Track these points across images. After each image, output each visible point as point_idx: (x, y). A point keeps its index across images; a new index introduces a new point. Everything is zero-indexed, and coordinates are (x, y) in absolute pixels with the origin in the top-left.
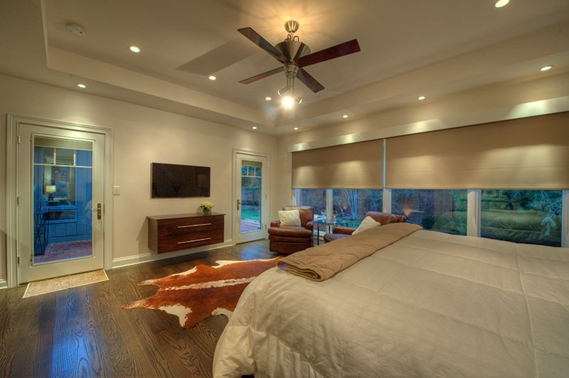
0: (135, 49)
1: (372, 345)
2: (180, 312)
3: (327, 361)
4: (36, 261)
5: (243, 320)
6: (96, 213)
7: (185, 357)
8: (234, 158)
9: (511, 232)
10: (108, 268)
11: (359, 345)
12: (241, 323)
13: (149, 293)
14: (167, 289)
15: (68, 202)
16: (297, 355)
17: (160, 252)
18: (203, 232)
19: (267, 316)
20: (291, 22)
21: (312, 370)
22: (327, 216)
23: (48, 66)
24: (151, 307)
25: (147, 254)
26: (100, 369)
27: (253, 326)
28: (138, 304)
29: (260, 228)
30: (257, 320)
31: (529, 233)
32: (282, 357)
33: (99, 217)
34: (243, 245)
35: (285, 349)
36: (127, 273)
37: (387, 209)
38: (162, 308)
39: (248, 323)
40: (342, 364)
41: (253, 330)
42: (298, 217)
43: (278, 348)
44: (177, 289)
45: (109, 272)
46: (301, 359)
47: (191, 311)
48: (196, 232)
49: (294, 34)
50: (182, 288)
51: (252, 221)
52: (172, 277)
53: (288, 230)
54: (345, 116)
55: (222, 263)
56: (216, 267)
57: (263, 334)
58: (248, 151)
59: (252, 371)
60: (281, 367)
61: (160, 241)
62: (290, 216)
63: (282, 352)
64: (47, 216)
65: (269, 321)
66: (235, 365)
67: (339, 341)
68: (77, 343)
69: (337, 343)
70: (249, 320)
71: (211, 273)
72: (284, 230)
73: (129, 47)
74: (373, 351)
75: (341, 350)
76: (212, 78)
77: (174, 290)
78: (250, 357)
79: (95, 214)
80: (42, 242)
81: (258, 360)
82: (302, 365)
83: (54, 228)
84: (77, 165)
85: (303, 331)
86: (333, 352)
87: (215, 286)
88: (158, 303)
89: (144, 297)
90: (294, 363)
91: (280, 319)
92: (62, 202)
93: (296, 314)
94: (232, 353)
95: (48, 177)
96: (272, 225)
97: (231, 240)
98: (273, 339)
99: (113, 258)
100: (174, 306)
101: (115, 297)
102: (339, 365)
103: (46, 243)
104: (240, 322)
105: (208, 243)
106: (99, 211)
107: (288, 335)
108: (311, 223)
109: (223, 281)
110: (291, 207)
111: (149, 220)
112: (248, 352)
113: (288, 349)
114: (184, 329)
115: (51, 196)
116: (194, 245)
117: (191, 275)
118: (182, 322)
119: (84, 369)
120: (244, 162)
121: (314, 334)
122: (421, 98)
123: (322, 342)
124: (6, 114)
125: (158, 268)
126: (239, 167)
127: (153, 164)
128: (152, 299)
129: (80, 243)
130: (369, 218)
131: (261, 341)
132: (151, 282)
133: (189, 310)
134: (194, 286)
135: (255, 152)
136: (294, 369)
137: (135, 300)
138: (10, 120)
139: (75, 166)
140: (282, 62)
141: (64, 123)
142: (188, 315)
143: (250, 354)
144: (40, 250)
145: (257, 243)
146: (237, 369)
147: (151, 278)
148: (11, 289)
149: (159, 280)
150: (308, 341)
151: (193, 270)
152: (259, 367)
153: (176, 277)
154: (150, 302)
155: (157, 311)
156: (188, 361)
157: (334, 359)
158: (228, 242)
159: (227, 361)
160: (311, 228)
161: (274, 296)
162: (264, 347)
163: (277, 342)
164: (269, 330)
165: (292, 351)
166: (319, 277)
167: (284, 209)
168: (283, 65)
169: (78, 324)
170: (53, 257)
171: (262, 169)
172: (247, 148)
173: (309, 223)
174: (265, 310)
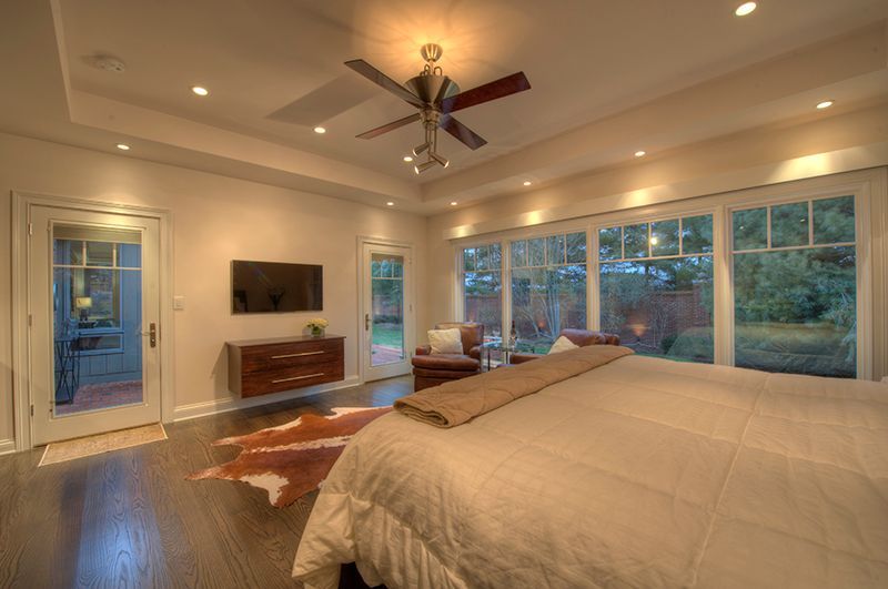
0: (200, 91)
1: (499, 511)
2: (272, 484)
3: (441, 535)
4: (58, 412)
5: (340, 485)
6: (149, 338)
7: (274, 548)
8: (360, 249)
9: (788, 357)
10: (166, 421)
11: (483, 512)
12: (338, 491)
13: (228, 456)
14: (254, 451)
15: (111, 322)
16: (408, 530)
17: (245, 396)
18: (311, 364)
19: (372, 478)
20: (429, 46)
21: (424, 550)
22: (503, 338)
23: (73, 119)
24: (229, 478)
25: (227, 400)
26: (148, 565)
27: (354, 494)
28: (209, 473)
29: (402, 358)
30: (359, 484)
31: (815, 359)
32: (389, 535)
33: (153, 344)
34: (376, 384)
35: (394, 522)
36: (196, 428)
37: (594, 325)
38: (244, 479)
39: (347, 490)
40: (460, 538)
41: (353, 499)
42: (458, 340)
43: (385, 523)
44: (269, 450)
45: (169, 427)
46: (413, 536)
47: (287, 483)
48: (301, 365)
49: (435, 64)
50: (277, 449)
51: (391, 347)
52: (264, 434)
53: (442, 360)
54: (527, 184)
55: (341, 412)
56: (330, 418)
57: (366, 504)
58: (380, 240)
59: (351, 557)
60: (387, 548)
61: (245, 379)
62: (446, 338)
63: (389, 529)
64: (77, 344)
65: (375, 486)
66: (326, 549)
67: (458, 509)
68: (115, 530)
69: (455, 511)
70: (349, 485)
71: (322, 426)
72: (435, 360)
73: (191, 88)
74: (497, 519)
75: (460, 519)
76: (320, 130)
77: (265, 453)
78: (347, 538)
79: (146, 340)
80: (70, 384)
81: (360, 543)
82: (412, 545)
83: (89, 362)
84: (118, 265)
85: (415, 496)
86: (449, 522)
87: (327, 445)
88: (239, 472)
89: (219, 463)
90: (404, 543)
91: (387, 482)
92: (102, 323)
93: (408, 475)
94: (320, 532)
95: (80, 284)
96: (419, 352)
97: (356, 377)
98: (379, 510)
99: (175, 405)
100: (263, 476)
101: (175, 463)
102: (457, 541)
103: (76, 386)
104: (336, 488)
105: (320, 381)
106: (153, 335)
107: (398, 503)
108: (478, 348)
109: (340, 438)
110: (449, 325)
111: (228, 347)
112: (346, 529)
113: (398, 523)
114: (276, 508)
115: (84, 313)
116: (297, 384)
117: (293, 430)
118: (274, 498)
119: (124, 566)
120: (375, 256)
121: (428, 499)
122: (640, 154)
123: (437, 510)
124: (11, 192)
125: (242, 421)
126: (368, 263)
127: (234, 261)
128: (230, 466)
129: (128, 385)
130: (564, 338)
131: (364, 515)
132: (231, 440)
133: (284, 481)
134: (294, 446)
135: (392, 241)
136: (403, 551)
137: (205, 467)
138: (18, 200)
139: (115, 267)
140: (418, 106)
141: (98, 204)
142: (282, 488)
143: (348, 533)
144: (66, 395)
145: (397, 380)
146: (328, 555)
147: (232, 434)
148: (21, 453)
149: (244, 437)
150: (420, 509)
151: (296, 423)
152: (361, 552)
153: (268, 433)
154: (228, 470)
155: (237, 483)
156: (278, 554)
157: (450, 532)
158: (351, 379)
159: (314, 543)
160: (477, 356)
161: (382, 449)
162: (368, 524)
163: (385, 516)
164: (375, 499)
165: (401, 525)
166: (446, 423)
167: (437, 328)
168: (418, 110)
169: (118, 502)
170: (86, 406)
171: (404, 266)
172: (379, 234)
173: (474, 348)
174: (369, 470)
